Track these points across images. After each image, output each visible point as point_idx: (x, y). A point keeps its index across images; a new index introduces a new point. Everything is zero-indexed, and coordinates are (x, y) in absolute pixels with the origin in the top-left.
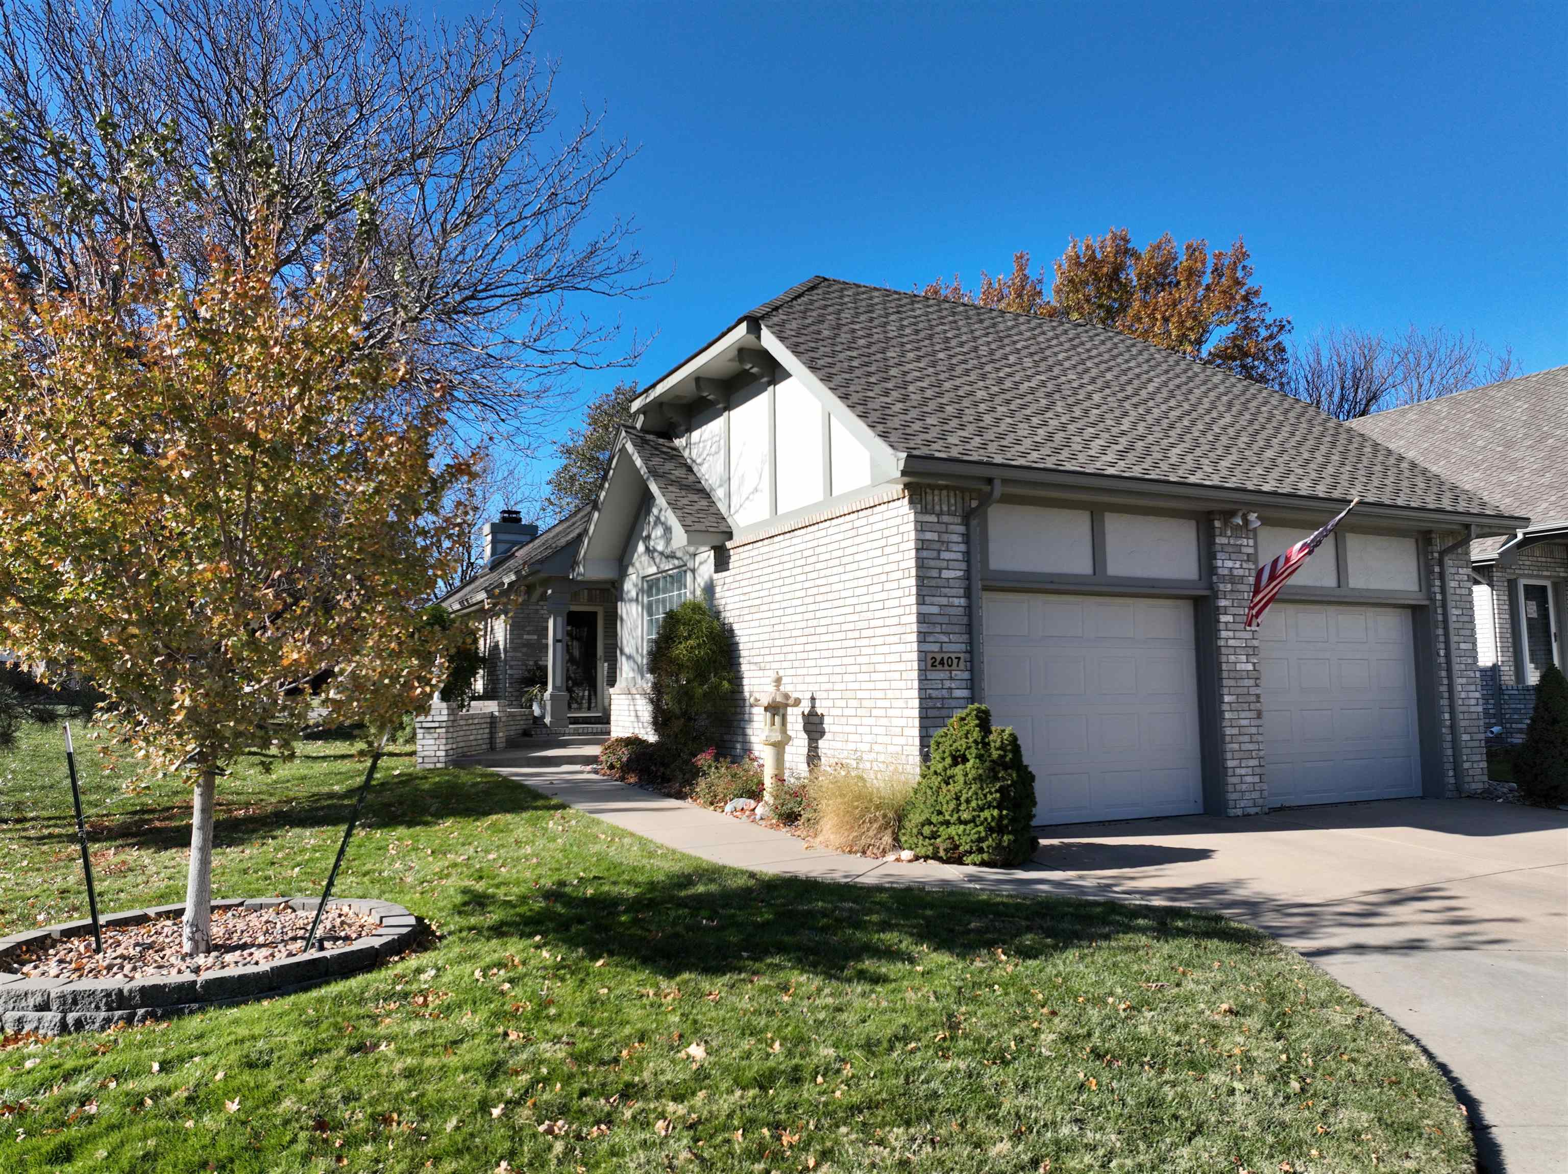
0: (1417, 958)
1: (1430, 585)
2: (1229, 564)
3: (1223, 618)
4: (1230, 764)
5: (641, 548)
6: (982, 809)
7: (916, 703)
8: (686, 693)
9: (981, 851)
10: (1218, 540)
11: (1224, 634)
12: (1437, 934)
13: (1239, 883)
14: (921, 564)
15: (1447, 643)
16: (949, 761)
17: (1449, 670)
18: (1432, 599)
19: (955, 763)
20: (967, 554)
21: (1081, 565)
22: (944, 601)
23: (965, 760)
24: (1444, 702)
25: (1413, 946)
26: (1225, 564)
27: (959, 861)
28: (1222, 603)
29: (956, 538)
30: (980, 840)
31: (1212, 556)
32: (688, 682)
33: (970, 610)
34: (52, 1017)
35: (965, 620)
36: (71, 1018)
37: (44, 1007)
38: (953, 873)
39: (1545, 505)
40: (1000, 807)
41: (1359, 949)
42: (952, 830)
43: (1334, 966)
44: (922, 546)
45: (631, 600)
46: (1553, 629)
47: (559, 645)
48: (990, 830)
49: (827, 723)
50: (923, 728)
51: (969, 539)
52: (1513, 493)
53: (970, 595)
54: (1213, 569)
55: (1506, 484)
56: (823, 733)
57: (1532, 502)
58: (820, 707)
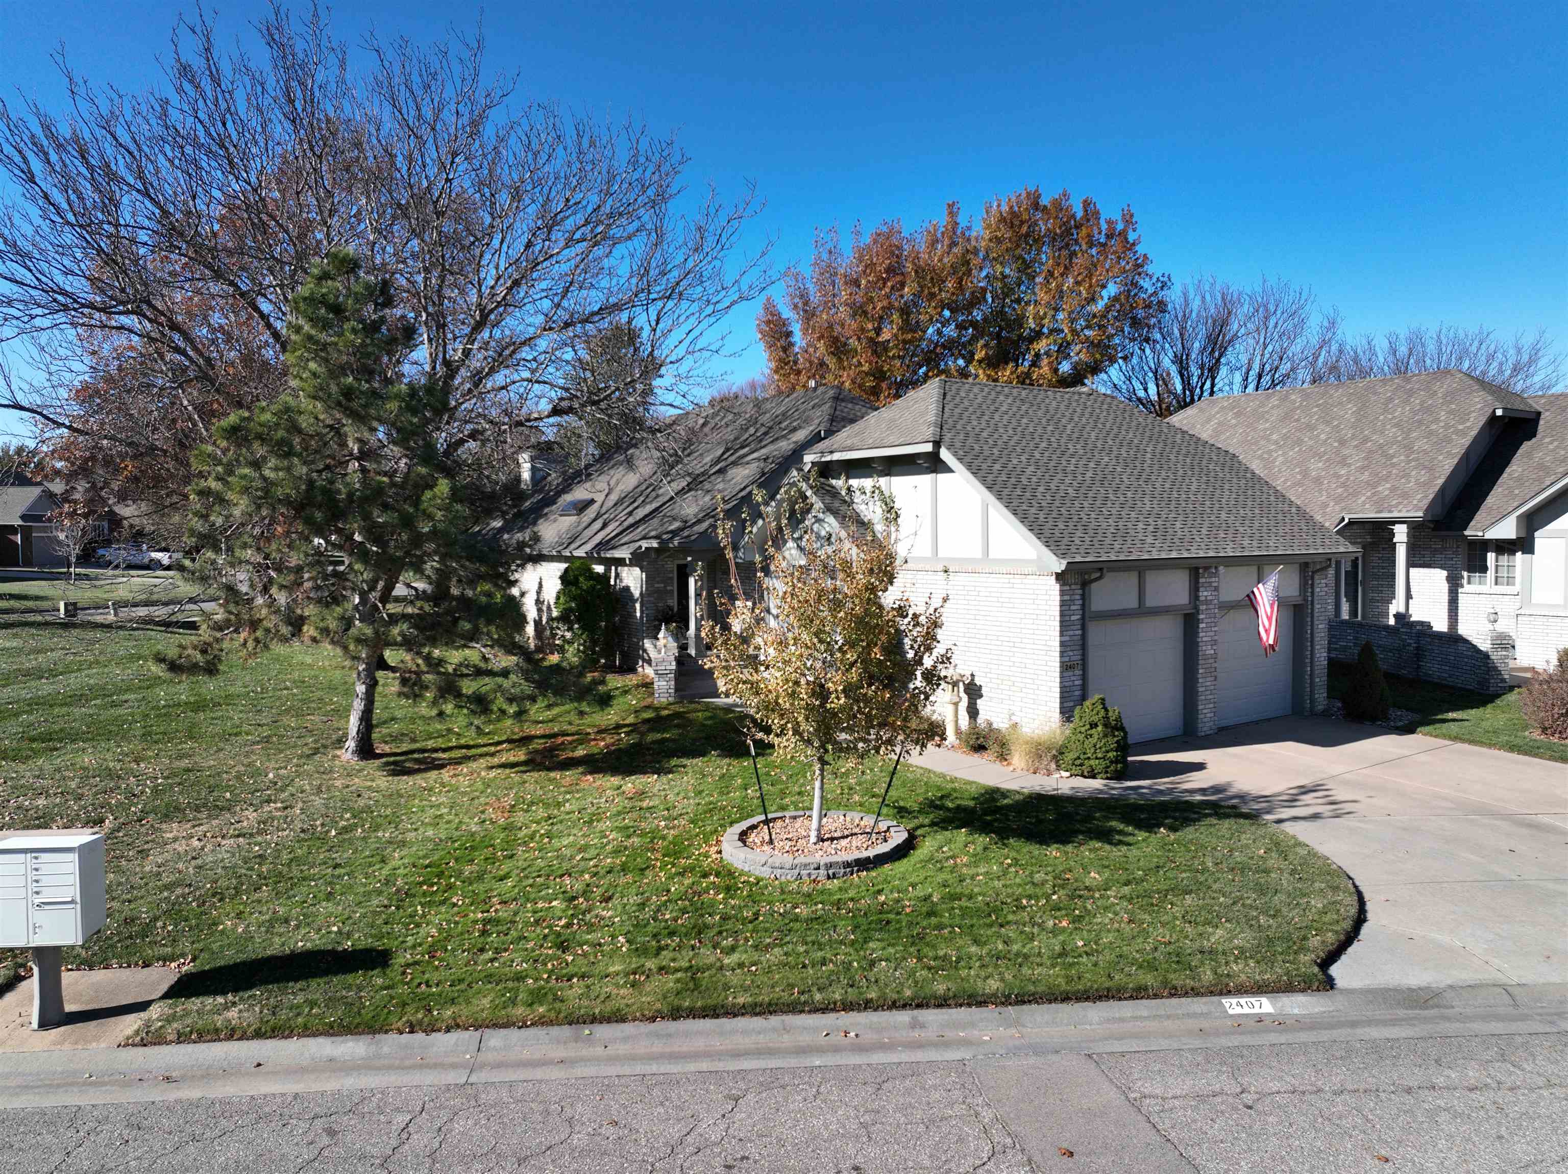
0: (1319, 823)
1: (1305, 591)
2: (1205, 593)
3: (1201, 626)
4: (1200, 707)
6: (1107, 752)
7: (1058, 690)
9: (1106, 772)
10: (1202, 580)
11: (1201, 635)
12: (1325, 809)
13: (1229, 784)
14: (1062, 614)
15: (1312, 625)
16: (1088, 727)
17: (1312, 642)
18: (1306, 600)
19: (1092, 728)
20: (1083, 605)
21: (1131, 602)
22: (1071, 633)
23: (1096, 725)
24: (1308, 661)
25: (1316, 817)
26: (1204, 594)
27: (1094, 777)
28: (1201, 617)
29: (1078, 597)
30: (1108, 767)
31: (1197, 590)
33: (1084, 637)
34: (822, 872)
35: (1080, 643)
36: (831, 872)
37: (818, 868)
38: (1097, 784)
39: (1363, 498)
40: (1116, 751)
41: (1295, 819)
42: (1092, 762)
43: (1288, 827)
44: (1063, 604)
46: (1360, 578)
48: (1112, 762)
49: (984, 691)
50: (1061, 703)
51: (1083, 597)
52: (1344, 485)
53: (1083, 628)
54: (1197, 598)
55: (1339, 477)
56: (981, 696)
57: (1355, 494)
58: (978, 681)
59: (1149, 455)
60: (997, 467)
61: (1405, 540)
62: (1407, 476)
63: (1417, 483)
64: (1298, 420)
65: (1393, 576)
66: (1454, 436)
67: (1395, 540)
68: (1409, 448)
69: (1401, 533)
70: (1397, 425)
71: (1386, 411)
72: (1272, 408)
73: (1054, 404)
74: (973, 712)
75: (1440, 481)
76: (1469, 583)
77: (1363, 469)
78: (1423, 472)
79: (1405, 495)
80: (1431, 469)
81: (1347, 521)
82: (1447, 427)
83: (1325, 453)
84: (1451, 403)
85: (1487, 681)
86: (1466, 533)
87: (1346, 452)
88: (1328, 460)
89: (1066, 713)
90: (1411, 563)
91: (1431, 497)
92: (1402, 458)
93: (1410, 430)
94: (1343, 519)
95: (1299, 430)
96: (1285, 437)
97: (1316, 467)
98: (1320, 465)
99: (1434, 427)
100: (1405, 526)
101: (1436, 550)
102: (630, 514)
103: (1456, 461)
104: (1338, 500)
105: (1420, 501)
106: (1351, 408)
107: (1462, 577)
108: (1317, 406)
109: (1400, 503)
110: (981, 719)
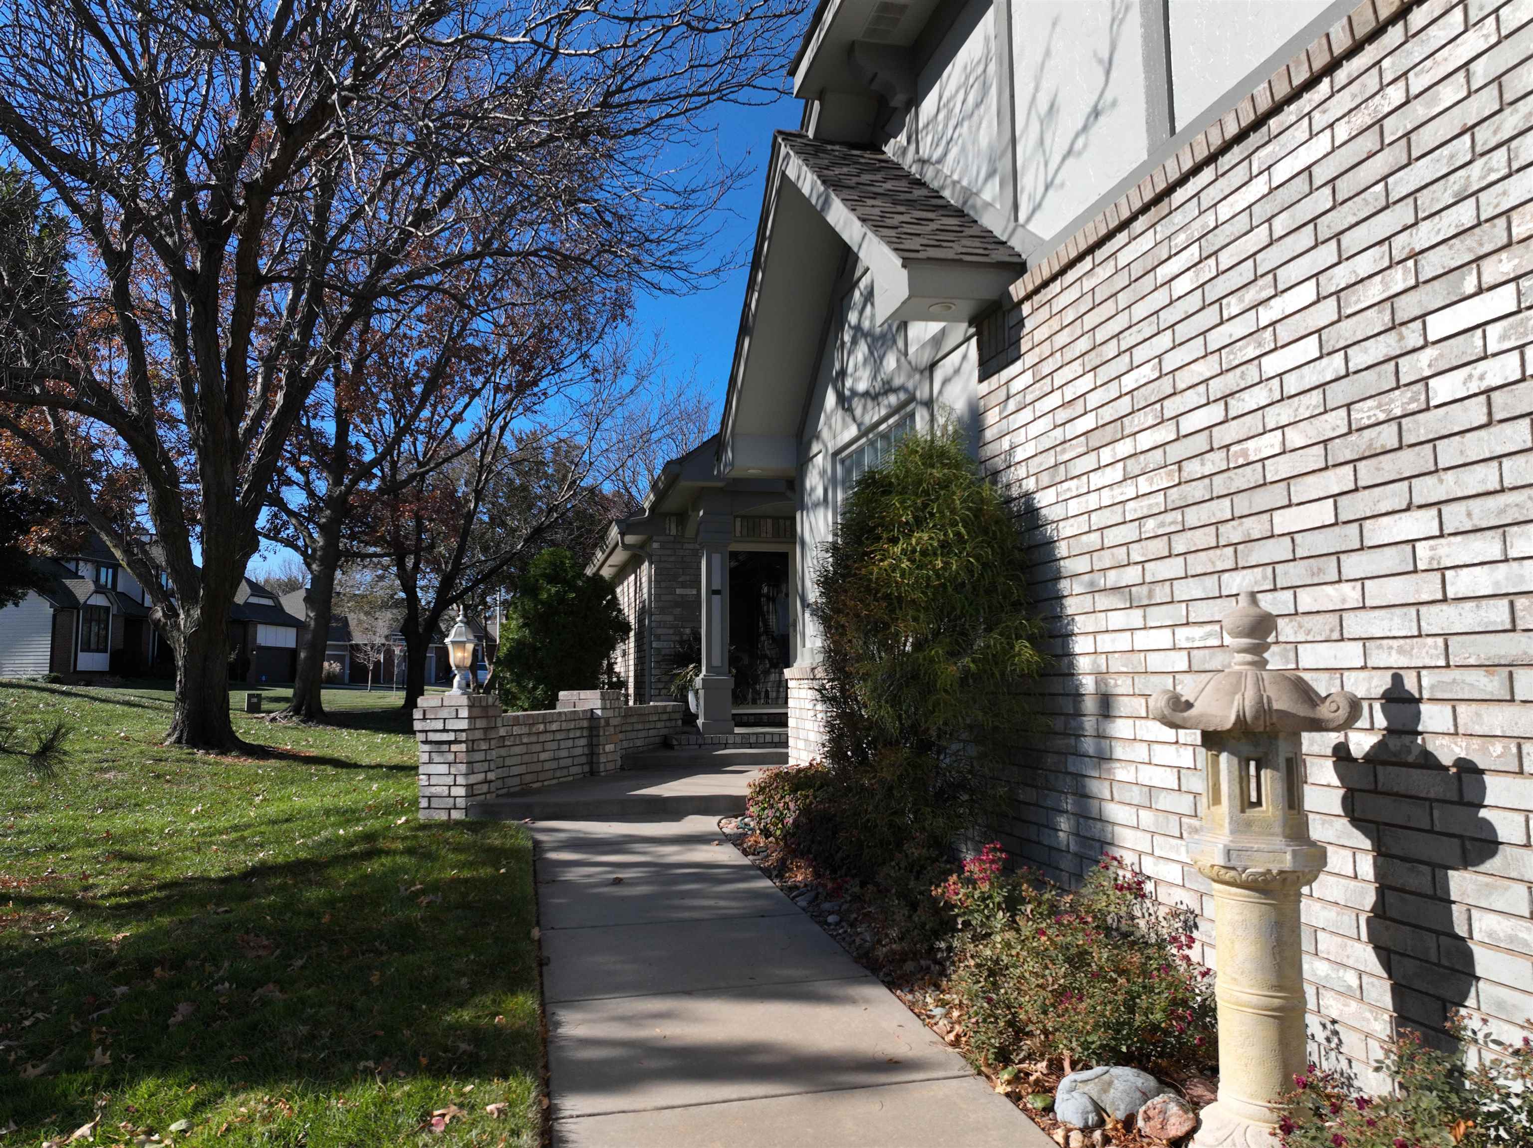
5: (831, 399)
8: (915, 676)
32: (917, 646)
45: (816, 505)
47: (716, 598)
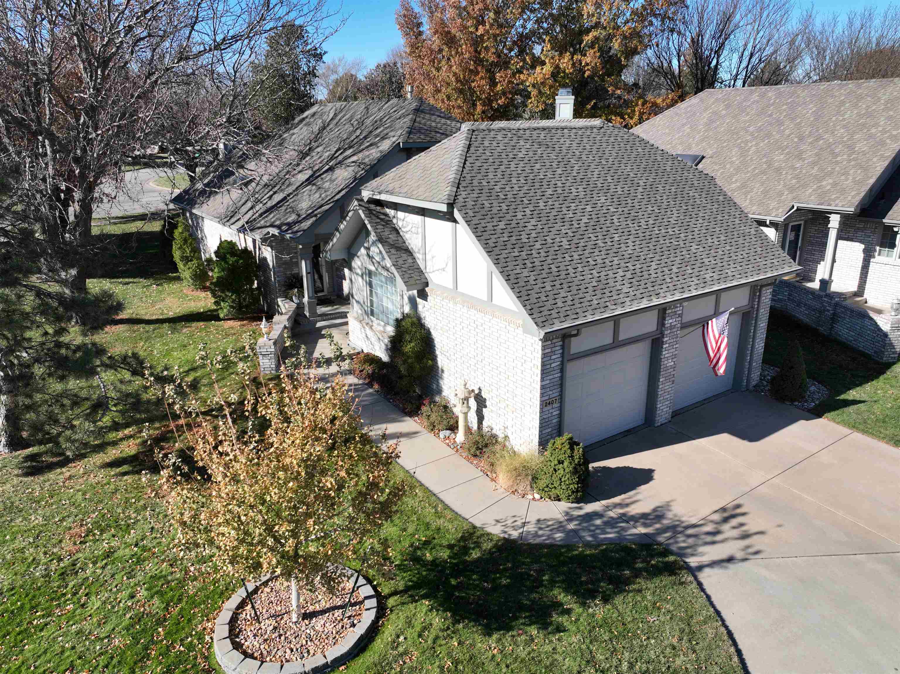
0: (731, 570)
1: (753, 301)
2: (671, 321)
3: (665, 346)
4: (658, 406)
6: (570, 484)
7: (538, 422)
8: (411, 367)
10: (668, 311)
11: (664, 353)
12: (738, 548)
14: (543, 365)
15: (755, 326)
17: (754, 338)
18: (752, 307)
20: (562, 354)
22: (551, 377)
24: (749, 352)
25: (730, 559)
26: (669, 322)
28: (665, 339)
29: (558, 347)
31: (664, 319)
33: (561, 378)
35: (559, 382)
39: (810, 191)
44: (544, 356)
47: (309, 275)
48: (573, 492)
49: (488, 403)
50: (540, 431)
51: (563, 347)
52: (797, 177)
53: (562, 370)
54: (663, 325)
55: (795, 169)
56: (485, 407)
57: (805, 186)
58: (484, 395)
59: (640, 189)
60: (502, 225)
61: (837, 226)
62: (846, 174)
63: (854, 181)
64: (770, 115)
65: (824, 245)
66: (888, 141)
67: (829, 226)
68: (851, 148)
69: (835, 221)
70: (844, 127)
71: (838, 112)
72: (753, 103)
73: (568, 142)
74: (481, 418)
75: (872, 181)
76: (879, 255)
77: (814, 164)
78: (859, 171)
79: (843, 191)
80: (866, 170)
81: (795, 208)
82: (884, 132)
83: (787, 147)
84: (891, 110)
85: (883, 353)
86: (884, 221)
87: (803, 147)
88: (788, 154)
89: (543, 443)
90: (839, 237)
91: (863, 194)
92: (845, 157)
93: (854, 132)
94: (793, 207)
95: (771, 124)
96: (759, 130)
97: (779, 158)
98: (782, 157)
99: (873, 130)
100: (839, 216)
101: (858, 228)
102: (270, 197)
103: (886, 163)
104: (791, 189)
105: (853, 197)
106: (812, 108)
107: (875, 251)
108: (786, 104)
109: (838, 198)
110: (485, 423)
